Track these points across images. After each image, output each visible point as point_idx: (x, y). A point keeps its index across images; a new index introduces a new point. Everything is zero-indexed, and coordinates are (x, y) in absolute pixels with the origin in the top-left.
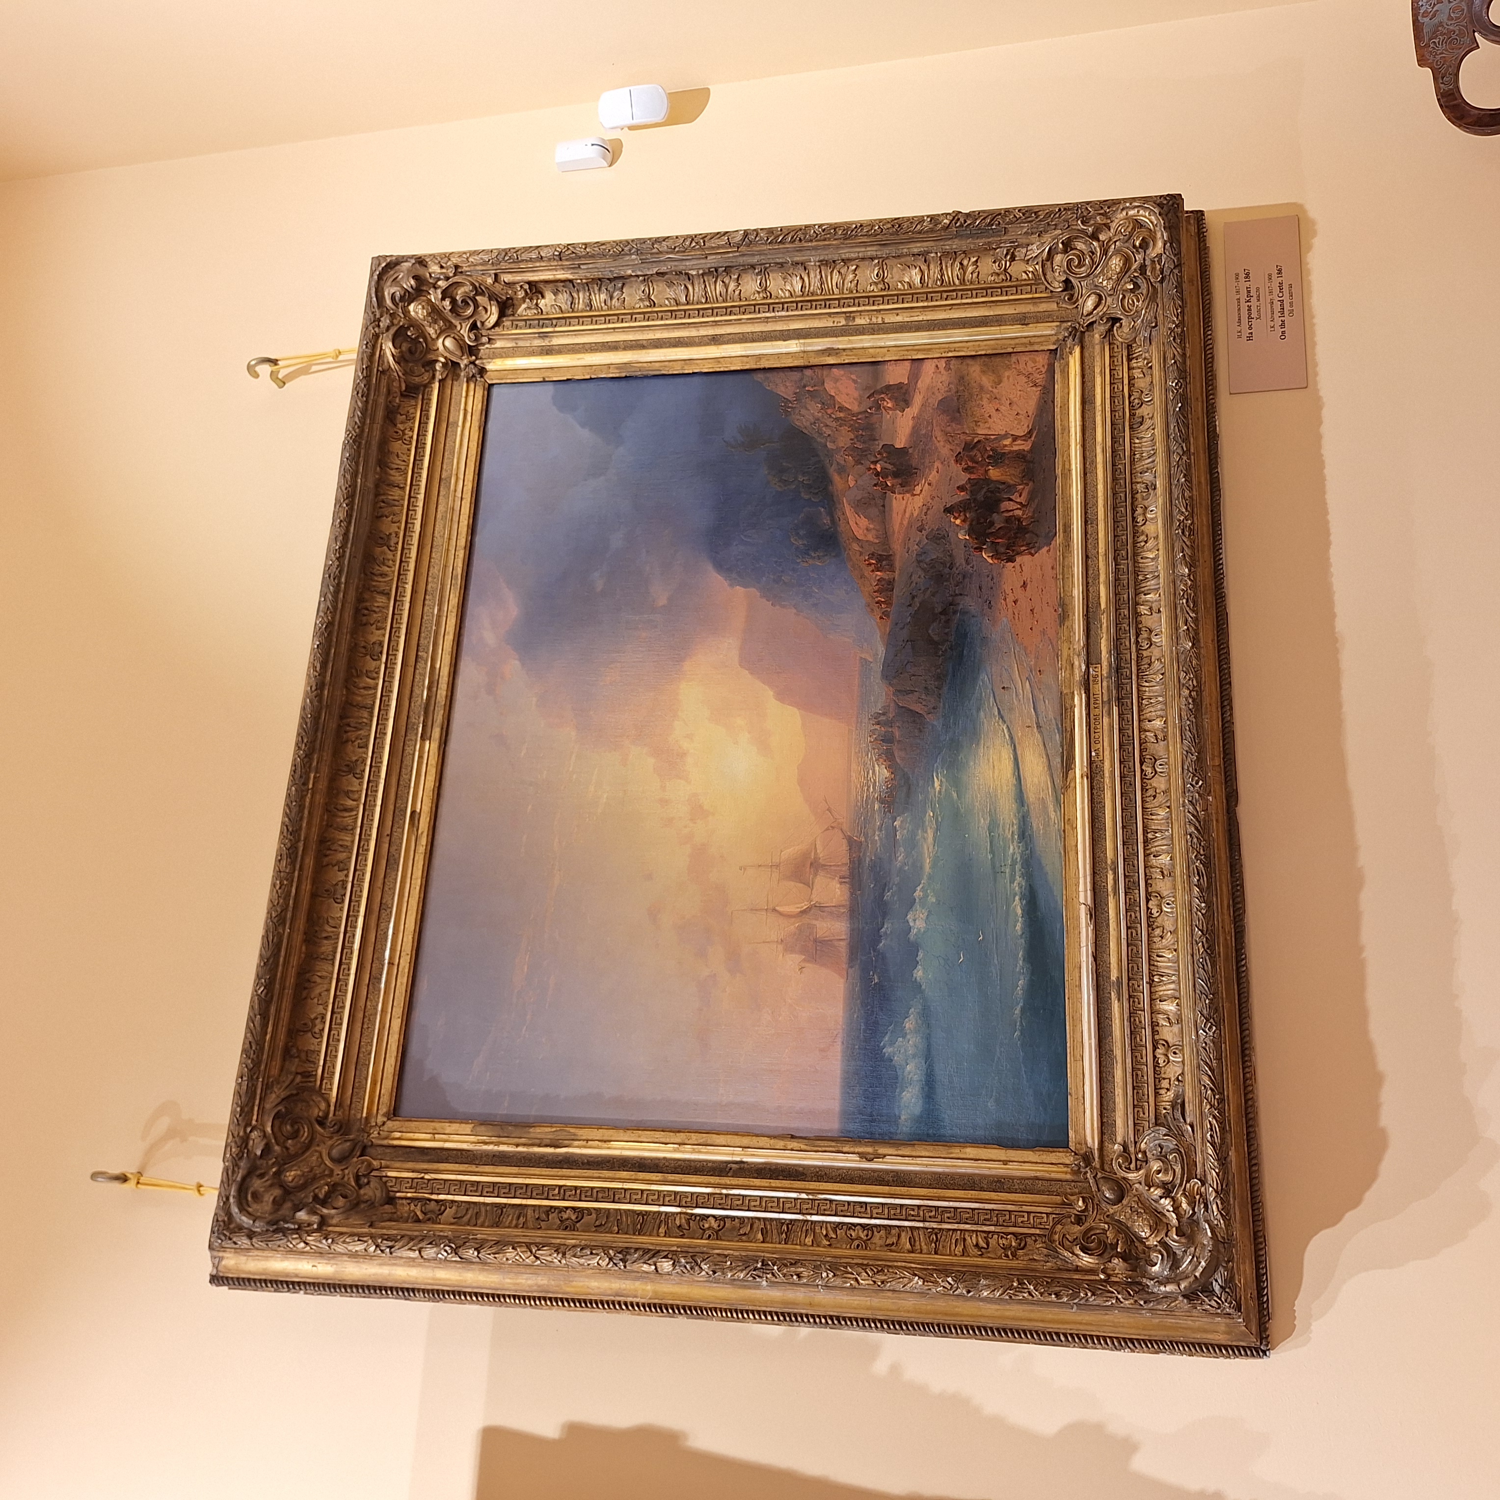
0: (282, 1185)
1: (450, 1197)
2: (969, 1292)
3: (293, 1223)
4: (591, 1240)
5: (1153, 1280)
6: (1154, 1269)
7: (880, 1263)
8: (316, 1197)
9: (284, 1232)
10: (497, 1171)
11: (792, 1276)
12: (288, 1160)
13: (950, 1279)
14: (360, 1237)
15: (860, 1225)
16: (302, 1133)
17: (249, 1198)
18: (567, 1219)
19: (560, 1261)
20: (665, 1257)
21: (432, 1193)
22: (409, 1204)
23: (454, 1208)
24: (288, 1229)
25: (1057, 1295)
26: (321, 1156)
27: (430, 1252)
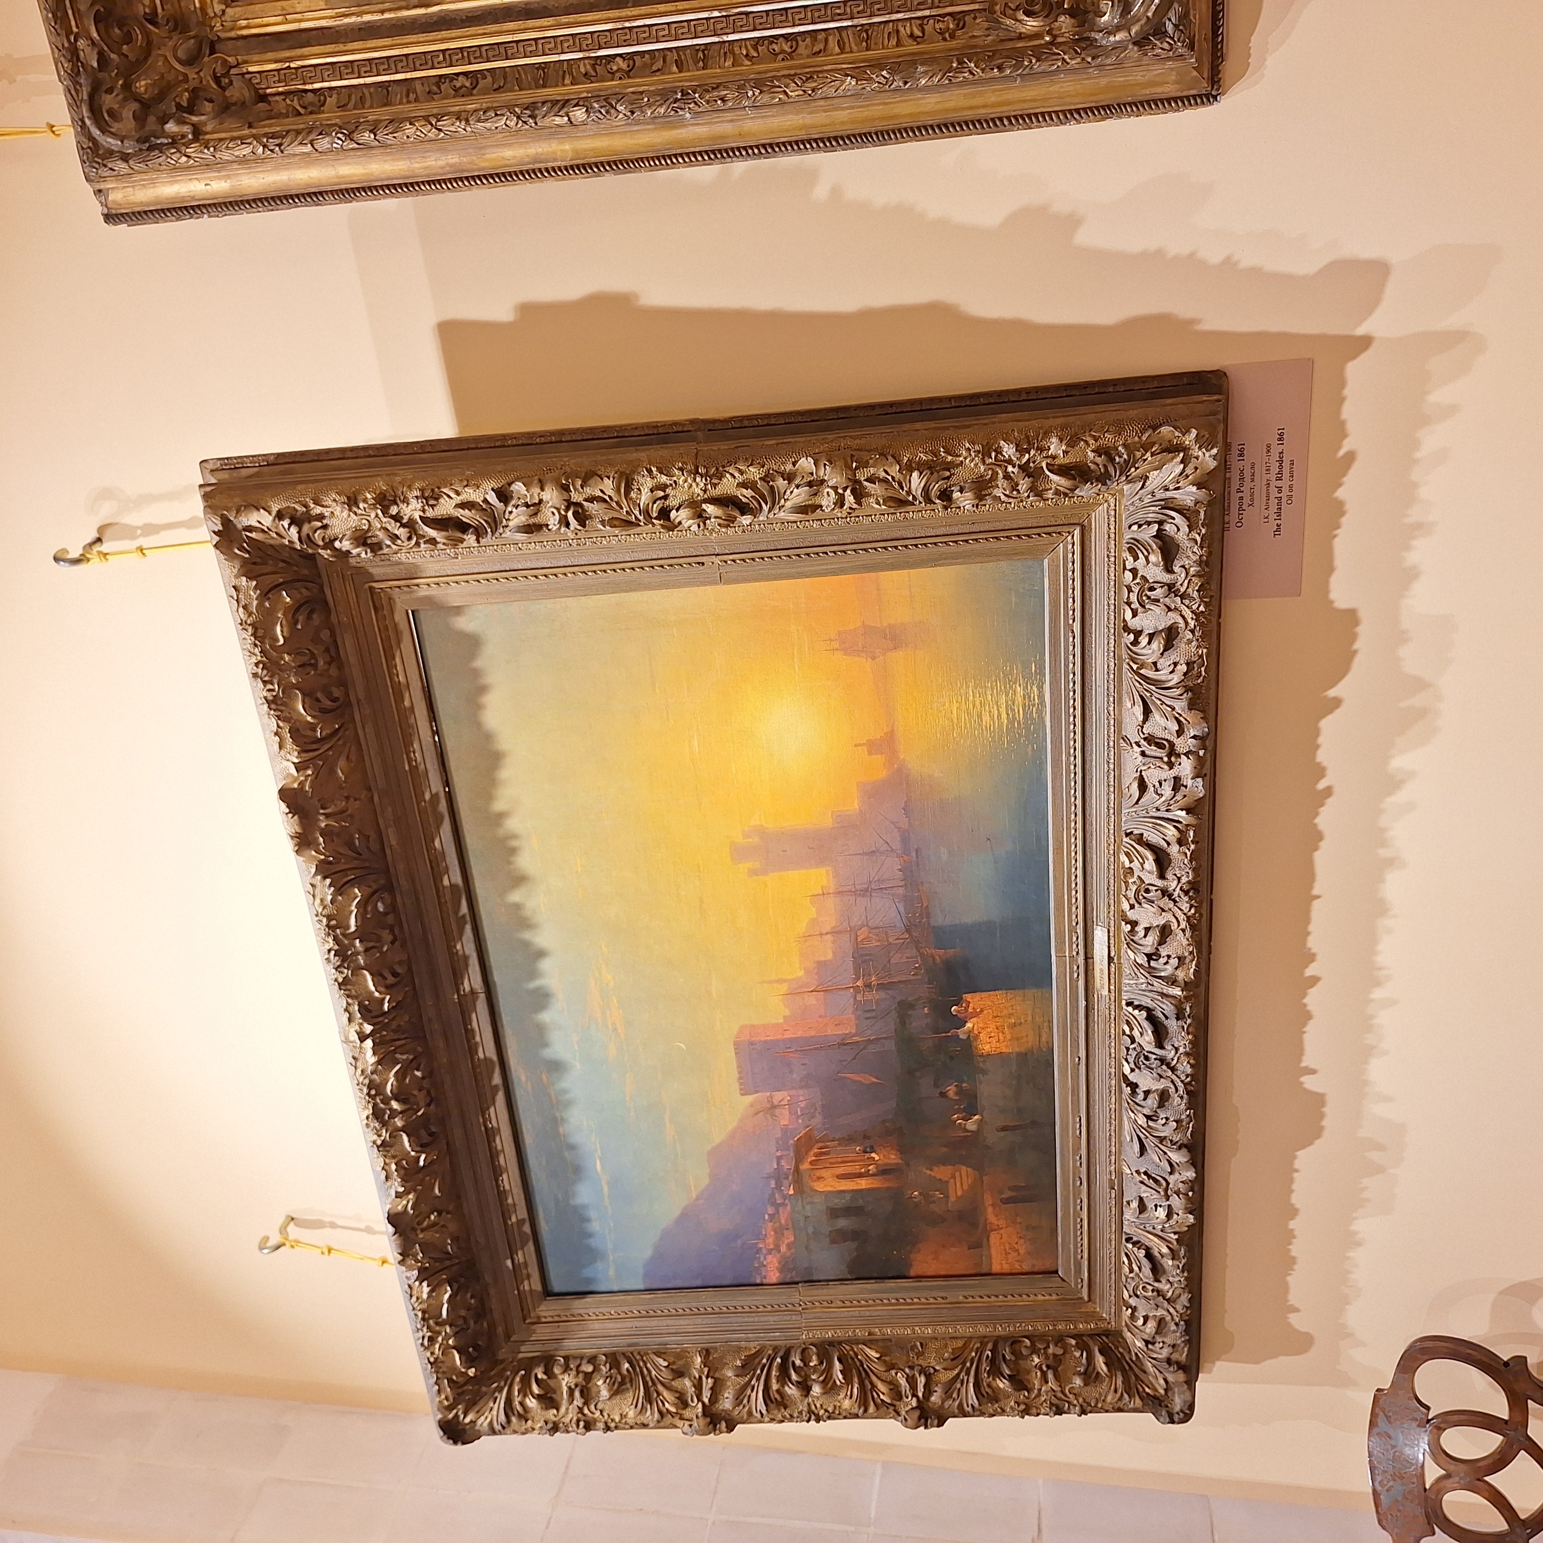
0: (137, 99)
1: (326, 84)
2: (906, 83)
3: (167, 138)
4: (492, 102)
5: (1101, 31)
6: (1103, 19)
7: (808, 70)
8: (179, 106)
9: (160, 148)
10: (368, 46)
11: (716, 101)
12: (130, 70)
13: (884, 73)
14: (243, 140)
15: (782, 35)
16: (134, 36)
17: (107, 118)
18: (461, 88)
19: (465, 130)
20: (577, 105)
21: (304, 84)
22: (284, 100)
23: (334, 96)
24: (162, 144)
25: (1000, 68)
26: (166, 58)
27: (323, 143)
